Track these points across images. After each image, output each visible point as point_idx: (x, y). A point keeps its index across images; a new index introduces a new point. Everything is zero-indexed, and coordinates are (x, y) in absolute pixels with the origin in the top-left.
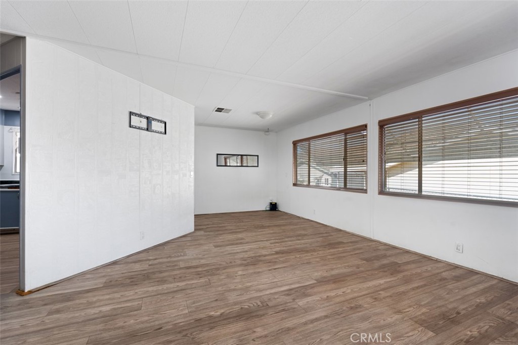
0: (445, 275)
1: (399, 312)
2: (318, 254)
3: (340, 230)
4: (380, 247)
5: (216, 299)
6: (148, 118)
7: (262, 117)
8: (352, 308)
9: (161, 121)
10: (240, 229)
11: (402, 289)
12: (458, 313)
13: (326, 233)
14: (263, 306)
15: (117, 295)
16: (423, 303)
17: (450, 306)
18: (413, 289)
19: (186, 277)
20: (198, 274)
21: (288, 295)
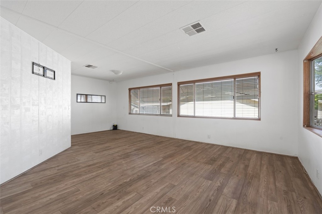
0: (206, 147)
1: (198, 162)
2: (155, 148)
3: (159, 136)
4: (179, 141)
5: (121, 175)
6: (44, 68)
7: (116, 73)
8: (183, 164)
9: (52, 70)
10: (103, 142)
11: (195, 154)
12: (215, 158)
13: (153, 138)
14: (147, 172)
15: (54, 189)
16: (204, 157)
17: (212, 157)
18: (199, 154)
19: (92, 170)
20: (99, 167)
21: (155, 166)
